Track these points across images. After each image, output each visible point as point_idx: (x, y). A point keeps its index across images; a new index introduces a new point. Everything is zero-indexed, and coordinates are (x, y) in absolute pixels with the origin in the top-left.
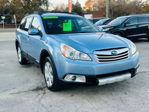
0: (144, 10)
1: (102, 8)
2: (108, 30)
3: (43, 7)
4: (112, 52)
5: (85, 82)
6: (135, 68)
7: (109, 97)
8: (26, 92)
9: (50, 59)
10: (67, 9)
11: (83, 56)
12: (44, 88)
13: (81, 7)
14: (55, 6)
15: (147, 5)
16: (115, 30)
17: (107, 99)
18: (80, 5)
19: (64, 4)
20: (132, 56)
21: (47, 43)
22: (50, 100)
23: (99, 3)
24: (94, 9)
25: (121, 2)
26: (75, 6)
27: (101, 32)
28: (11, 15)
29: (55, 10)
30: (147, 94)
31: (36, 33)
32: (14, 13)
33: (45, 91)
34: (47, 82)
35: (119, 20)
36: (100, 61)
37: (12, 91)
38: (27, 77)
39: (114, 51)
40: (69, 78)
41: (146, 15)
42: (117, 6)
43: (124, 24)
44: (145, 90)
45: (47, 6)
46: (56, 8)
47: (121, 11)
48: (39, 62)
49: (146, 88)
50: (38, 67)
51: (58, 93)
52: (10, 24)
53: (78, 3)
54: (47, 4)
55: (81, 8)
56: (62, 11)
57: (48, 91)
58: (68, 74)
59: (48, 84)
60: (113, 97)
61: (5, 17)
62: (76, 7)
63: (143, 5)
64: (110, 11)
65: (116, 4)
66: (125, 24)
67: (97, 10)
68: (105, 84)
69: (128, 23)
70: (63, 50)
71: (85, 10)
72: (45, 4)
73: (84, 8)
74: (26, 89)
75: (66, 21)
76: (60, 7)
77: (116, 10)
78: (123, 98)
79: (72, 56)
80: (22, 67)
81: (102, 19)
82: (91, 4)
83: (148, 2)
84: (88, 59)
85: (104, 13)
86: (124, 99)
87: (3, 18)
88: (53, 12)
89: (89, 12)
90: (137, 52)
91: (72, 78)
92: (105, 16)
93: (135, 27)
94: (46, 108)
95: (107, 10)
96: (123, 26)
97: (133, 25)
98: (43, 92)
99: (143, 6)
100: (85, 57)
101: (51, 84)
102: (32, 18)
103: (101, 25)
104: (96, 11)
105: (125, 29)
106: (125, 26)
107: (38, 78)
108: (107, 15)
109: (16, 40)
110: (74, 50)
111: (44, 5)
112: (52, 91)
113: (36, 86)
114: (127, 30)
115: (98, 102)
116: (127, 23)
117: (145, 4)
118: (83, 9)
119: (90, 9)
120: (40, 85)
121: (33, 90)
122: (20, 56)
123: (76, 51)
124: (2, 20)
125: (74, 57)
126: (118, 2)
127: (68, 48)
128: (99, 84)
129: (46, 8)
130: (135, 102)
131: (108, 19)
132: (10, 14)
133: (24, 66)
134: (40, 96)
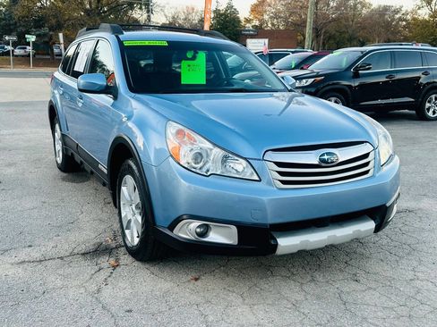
0: (406, 32)
1: (295, 24)
2: (308, 84)
3: (139, 14)
4: (323, 155)
5: (236, 243)
6: (388, 205)
7: (305, 287)
8: (62, 258)
9: (134, 167)
10: (202, 21)
11: (232, 165)
12: (116, 248)
13: (238, 18)
14: (170, 13)
15: (414, 19)
16: (329, 85)
17: (300, 297)
18: (236, 11)
19: (193, 9)
20: (379, 170)
21: (129, 118)
22: (130, 291)
23: (288, 9)
24: (273, 24)
25: (346, 9)
26: (222, 15)
27: (290, 91)
28: (51, 33)
29: (170, 23)
30: (418, 283)
31: (101, 86)
32: (58, 27)
33: (117, 260)
34: (127, 232)
35: (339, 58)
36: (284, 182)
37: (23, 254)
38: (74, 210)
39: (328, 154)
40: (187, 231)
41: (414, 46)
42: (334, 20)
43: (355, 70)
44: (413, 270)
45: (148, 12)
46: (174, 17)
47: (344, 32)
48: (105, 171)
49: (415, 264)
50: (104, 185)
51: (155, 269)
52: (49, 57)
53: (230, 7)
54: (148, 6)
55: (240, 21)
56: (187, 26)
57: (126, 259)
58: (185, 217)
59: (129, 239)
60: (318, 291)
61: (34, 37)
62: (226, 16)
63: (405, 20)
64: (317, 31)
65: (333, 14)
66: (357, 70)
67: (281, 27)
68: (295, 251)
69: (366, 66)
70: (173, 142)
71: (249, 26)
72: (143, 7)
73: (248, 21)
74: (65, 249)
75: (189, 55)
76: (182, 16)
77: (332, 29)
78: (348, 293)
79: (201, 164)
80: (64, 179)
81: (293, 52)
82: (265, 11)
83: (419, 11)
84: (249, 173)
85: (299, 38)
86: (350, 299)
87: (31, 38)
88: (163, 28)
89: (259, 32)
90: (396, 156)
91: (198, 230)
92: (301, 45)
93: (383, 79)
94: (113, 316)
95: (308, 28)
96: (352, 74)
97: (380, 72)
98: (112, 261)
99: (404, 23)
100: (240, 168)
101: (136, 241)
102: (94, 42)
103: (290, 69)
104: (278, 31)
105: (356, 83)
106: (356, 75)
107: (104, 216)
108: (308, 42)
109: (51, 101)
110: (208, 145)
111: (141, 8)
112: (137, 260)
113: (95, 241)
114: (361, 86)
115: (273, 305)
116: (363, 67)
117: (409, 17)
118: (243, 23)
119: (261, 25)
120: (107, 239)
121: (83, 254)
122: (59, 147)
123: (211, 150)
124: (28, 44)
125: (207, 166)
126: (337, 8)
127: (190, 138)
128: (279, 252)
129: (145, 16)
130: (384, 308)
131: (310, 53)
132: (50, 30)
133: (70, 176)
134: (103, 275)
